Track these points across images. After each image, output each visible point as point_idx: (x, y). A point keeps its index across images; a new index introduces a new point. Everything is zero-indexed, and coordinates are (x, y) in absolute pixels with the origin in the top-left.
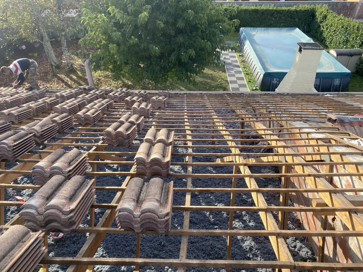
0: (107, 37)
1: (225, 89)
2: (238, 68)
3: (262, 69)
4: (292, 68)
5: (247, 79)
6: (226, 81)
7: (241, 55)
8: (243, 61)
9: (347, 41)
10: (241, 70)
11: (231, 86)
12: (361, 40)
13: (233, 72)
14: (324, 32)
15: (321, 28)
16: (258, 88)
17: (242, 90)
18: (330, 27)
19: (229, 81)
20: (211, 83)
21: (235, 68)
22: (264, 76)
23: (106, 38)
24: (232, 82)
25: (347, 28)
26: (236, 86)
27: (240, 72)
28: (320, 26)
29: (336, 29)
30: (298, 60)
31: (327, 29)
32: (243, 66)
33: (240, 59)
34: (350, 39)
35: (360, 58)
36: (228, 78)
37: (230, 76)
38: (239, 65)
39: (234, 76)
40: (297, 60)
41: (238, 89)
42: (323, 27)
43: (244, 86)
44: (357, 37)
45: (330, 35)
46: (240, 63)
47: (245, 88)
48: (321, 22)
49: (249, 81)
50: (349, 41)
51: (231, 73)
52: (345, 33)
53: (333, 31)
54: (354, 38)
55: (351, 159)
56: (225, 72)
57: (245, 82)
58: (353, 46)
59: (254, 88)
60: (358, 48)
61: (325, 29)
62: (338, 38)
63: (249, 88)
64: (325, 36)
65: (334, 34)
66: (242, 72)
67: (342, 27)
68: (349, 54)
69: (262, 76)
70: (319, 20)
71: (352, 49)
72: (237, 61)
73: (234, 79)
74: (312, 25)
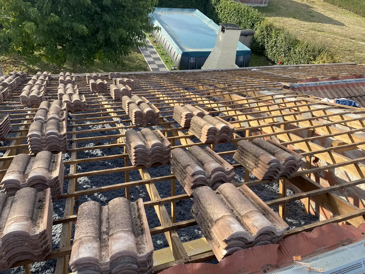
0: (18, 14)
1: (145, 70)
2: (152, 49)
3: (179, 49)
4: (215, 47)
5: (164, 60)
6: (144, 62)
7: (150, 35)
8: (154, 41)
9: (240, 23)
10: (155, 50)
11: (150, 67)
12: (251, 22)
13: (148, 52)
14: (219, 14)
15: (215, 11)
16: (176, 68)
17: (162, 70)
18: (224, 9)
19: (147, 62)
20: (130, 64)
21: (149, 49)
22: (182, 55)
23: (15, 14)
24: (150, 63)
25: (239, 11)
26: (155, 66)
27: (155, 53)
28: (214, 8)
29: (229, 11)
30: (222, 39)
31: (221, 11)
32: (155, 47)
33: (151, 40)
34: (243, 21)
35: (253, 38)
36: (145, 58)
37: (146, 56)
38: (152, 45)
39: (149, 56)
40: (220, 39)
41: (158, 69)
42: (217, 9)
43: (162, 66)
44: (248, 19)
45: (225, 17)
46: (152, 43)
47: (164, 68)
48: (215, 4)
49: (166, 62)
50: (242, 23)
51: (147, 53)
52: (237, 16)
53: (227, 14)
54: (245, 20)
55: (333, 112)
56: (140, 53)
57: (162, 62)
58: (245, 28)
59: (173, 68)
60: (249, 28)
61: (219, 11)
62: (232, 20)
63: (168, 68)
64: (220, 18)
65: (228, 16)
66: (157, 53)
67: (235, 10)
68: (244, 34)
69: (180, 56)
70: (213, 3)
71: (245, 30)
72: (148, 41)
73: (151, 59)
74: (207, 7)
